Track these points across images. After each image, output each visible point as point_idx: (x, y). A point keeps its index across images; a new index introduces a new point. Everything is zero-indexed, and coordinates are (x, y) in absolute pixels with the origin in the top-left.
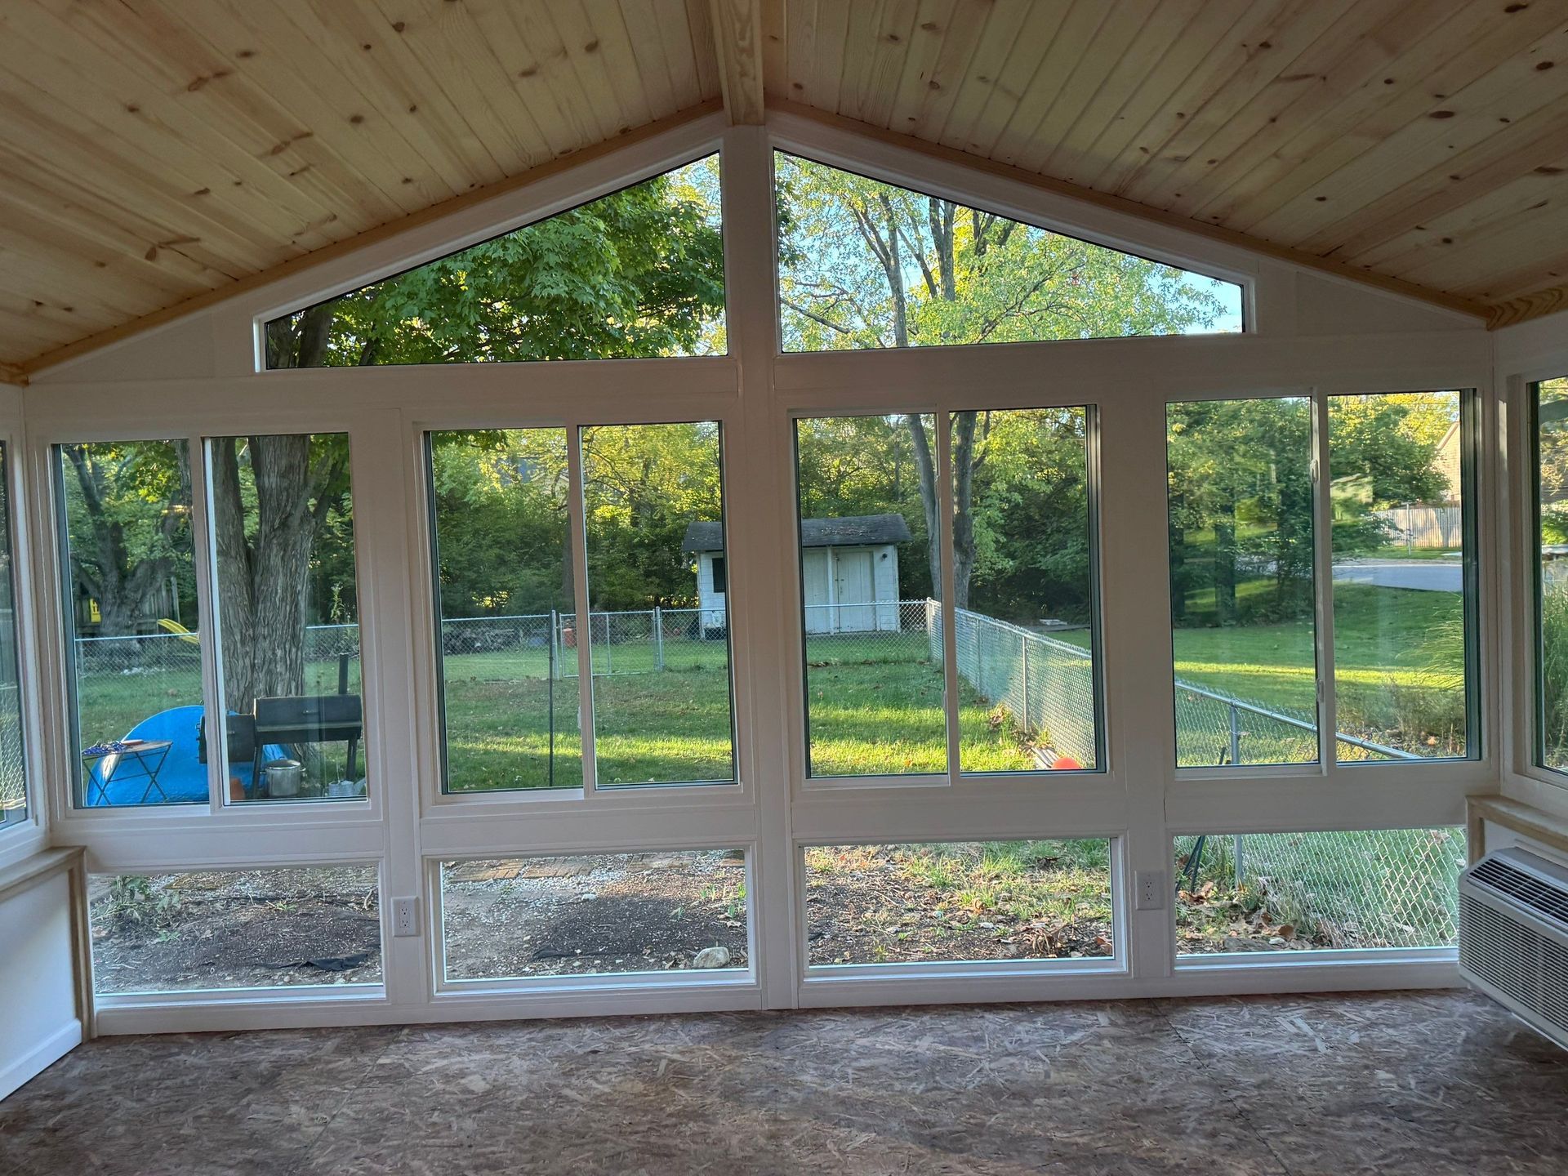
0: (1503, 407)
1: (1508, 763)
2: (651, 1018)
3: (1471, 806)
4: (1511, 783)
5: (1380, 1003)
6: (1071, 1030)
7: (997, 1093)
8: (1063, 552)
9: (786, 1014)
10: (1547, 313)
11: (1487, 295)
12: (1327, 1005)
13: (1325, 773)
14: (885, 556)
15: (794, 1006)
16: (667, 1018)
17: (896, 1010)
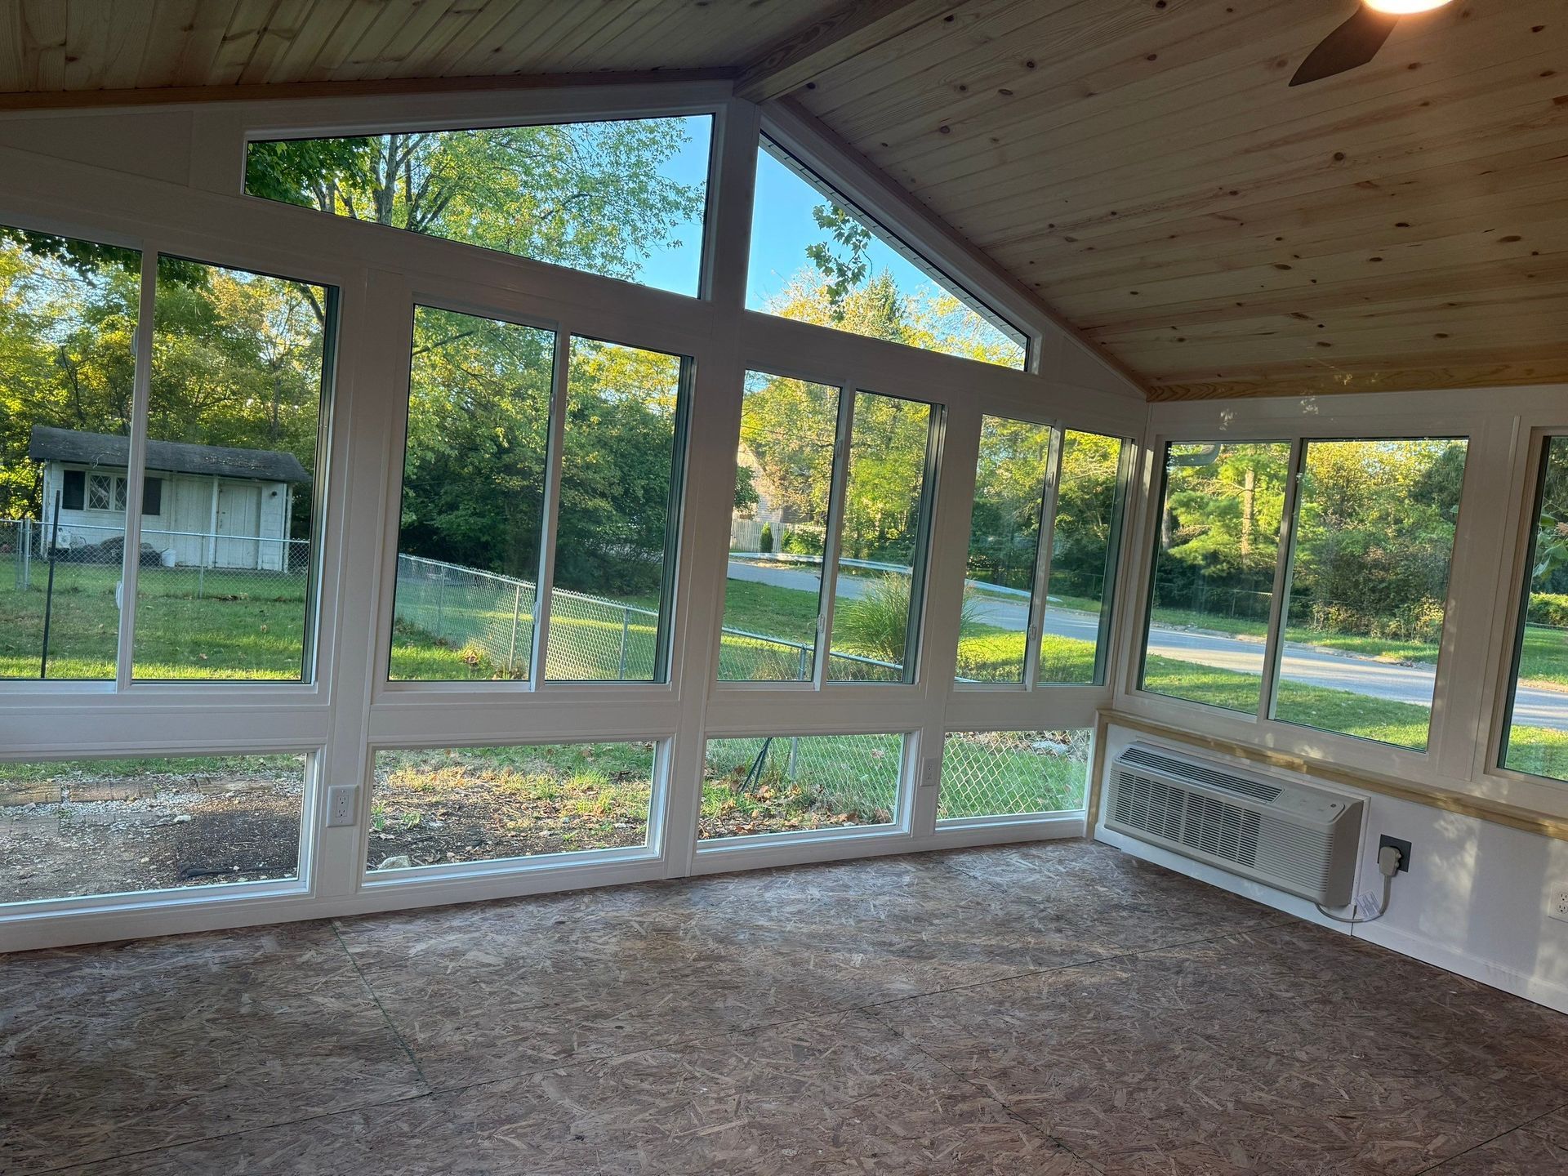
0: (1150, 455)
1: (1122, 689)
2: (582, 892)
3: (1100, 715)
4: (1121, 700)
5: (1050, 848)
6: (899, 875)
7: (906, 919)
8: (456, 513)
9: (686, 881)
10: (1201, 399)
11: (1159, 379)
12: (1025, 850)
13: (1029, 689)
14: (274, 494)
15: (687, 875)
16: (593, 891)
17: (766, 871)
